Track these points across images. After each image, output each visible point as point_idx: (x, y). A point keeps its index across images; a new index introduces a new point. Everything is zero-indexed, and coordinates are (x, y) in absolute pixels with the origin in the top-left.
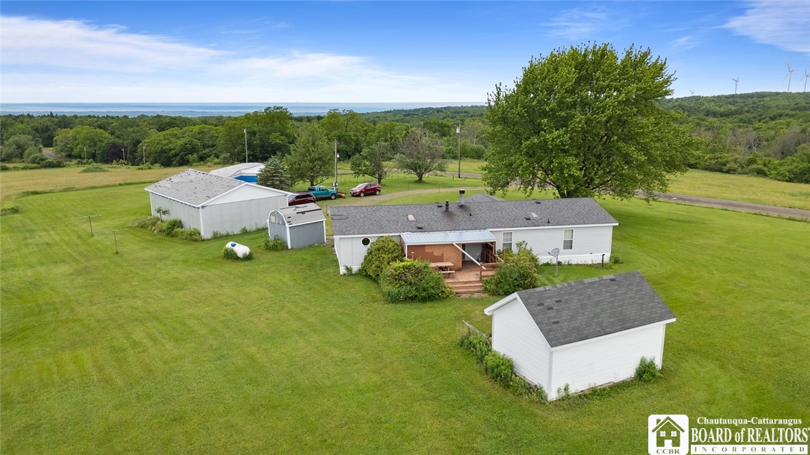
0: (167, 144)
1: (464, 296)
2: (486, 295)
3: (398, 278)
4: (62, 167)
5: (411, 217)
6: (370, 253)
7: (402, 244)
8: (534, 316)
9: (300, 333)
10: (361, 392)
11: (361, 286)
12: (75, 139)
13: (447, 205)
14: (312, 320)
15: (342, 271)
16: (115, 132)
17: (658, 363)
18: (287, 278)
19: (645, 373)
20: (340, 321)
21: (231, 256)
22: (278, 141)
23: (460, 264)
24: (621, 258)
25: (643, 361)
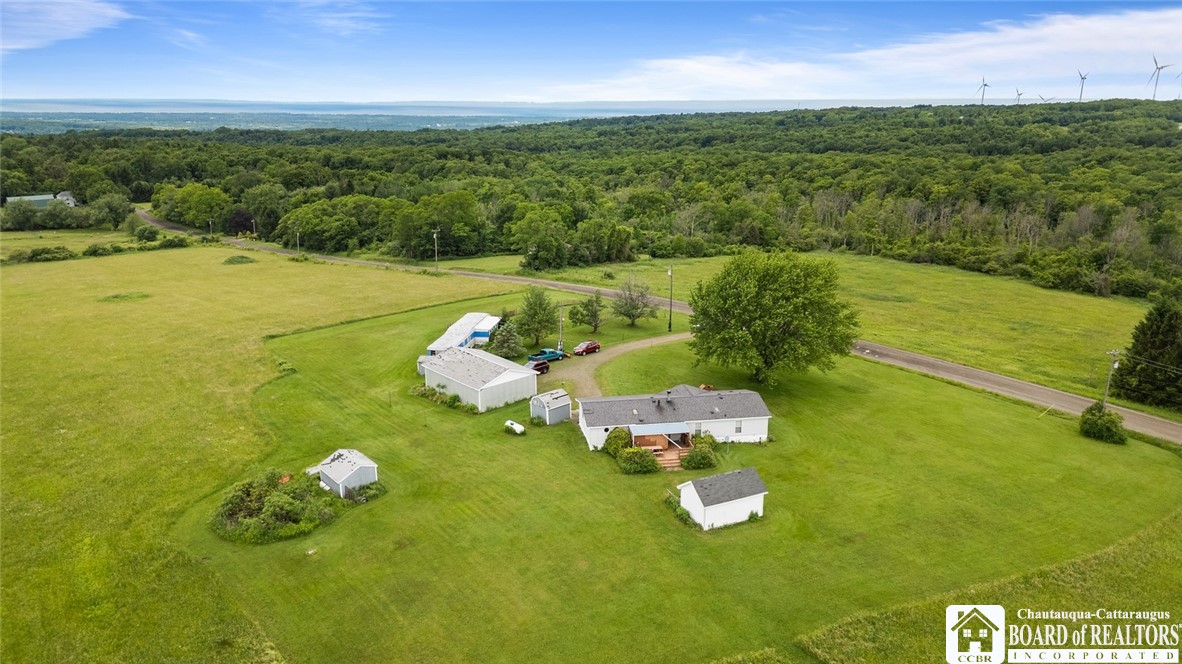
0: (318, 225)
1: (668, 469)
2: (681, 469)
3: (629, 459)
4: (185, 246)
5: (635, 412)
6: (609, 438)
7: (630, 434)
8: (698, 493)
9: (579, 494)
10: (619, 526)
11: (604, 460)
12: (184, 201)
13: (659, 402)
14: (583, 485)
15: (591, 448)
16: (230, 189)
17: (760, 514)
18: (556, 452)
19: (753, 518)
20: (599, 486)
21: (510, 432)
22: (462, 234)
23: (666, 446)
24: (774, 439)
25: (752, 512)
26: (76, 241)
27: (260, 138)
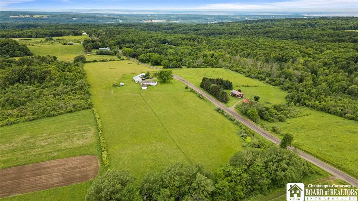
12: (126, 51)
26: (108, 57)
27: (155, 27)
